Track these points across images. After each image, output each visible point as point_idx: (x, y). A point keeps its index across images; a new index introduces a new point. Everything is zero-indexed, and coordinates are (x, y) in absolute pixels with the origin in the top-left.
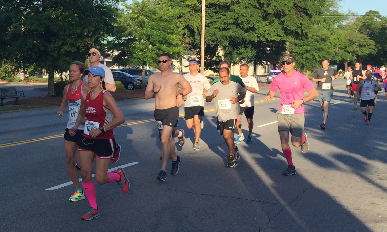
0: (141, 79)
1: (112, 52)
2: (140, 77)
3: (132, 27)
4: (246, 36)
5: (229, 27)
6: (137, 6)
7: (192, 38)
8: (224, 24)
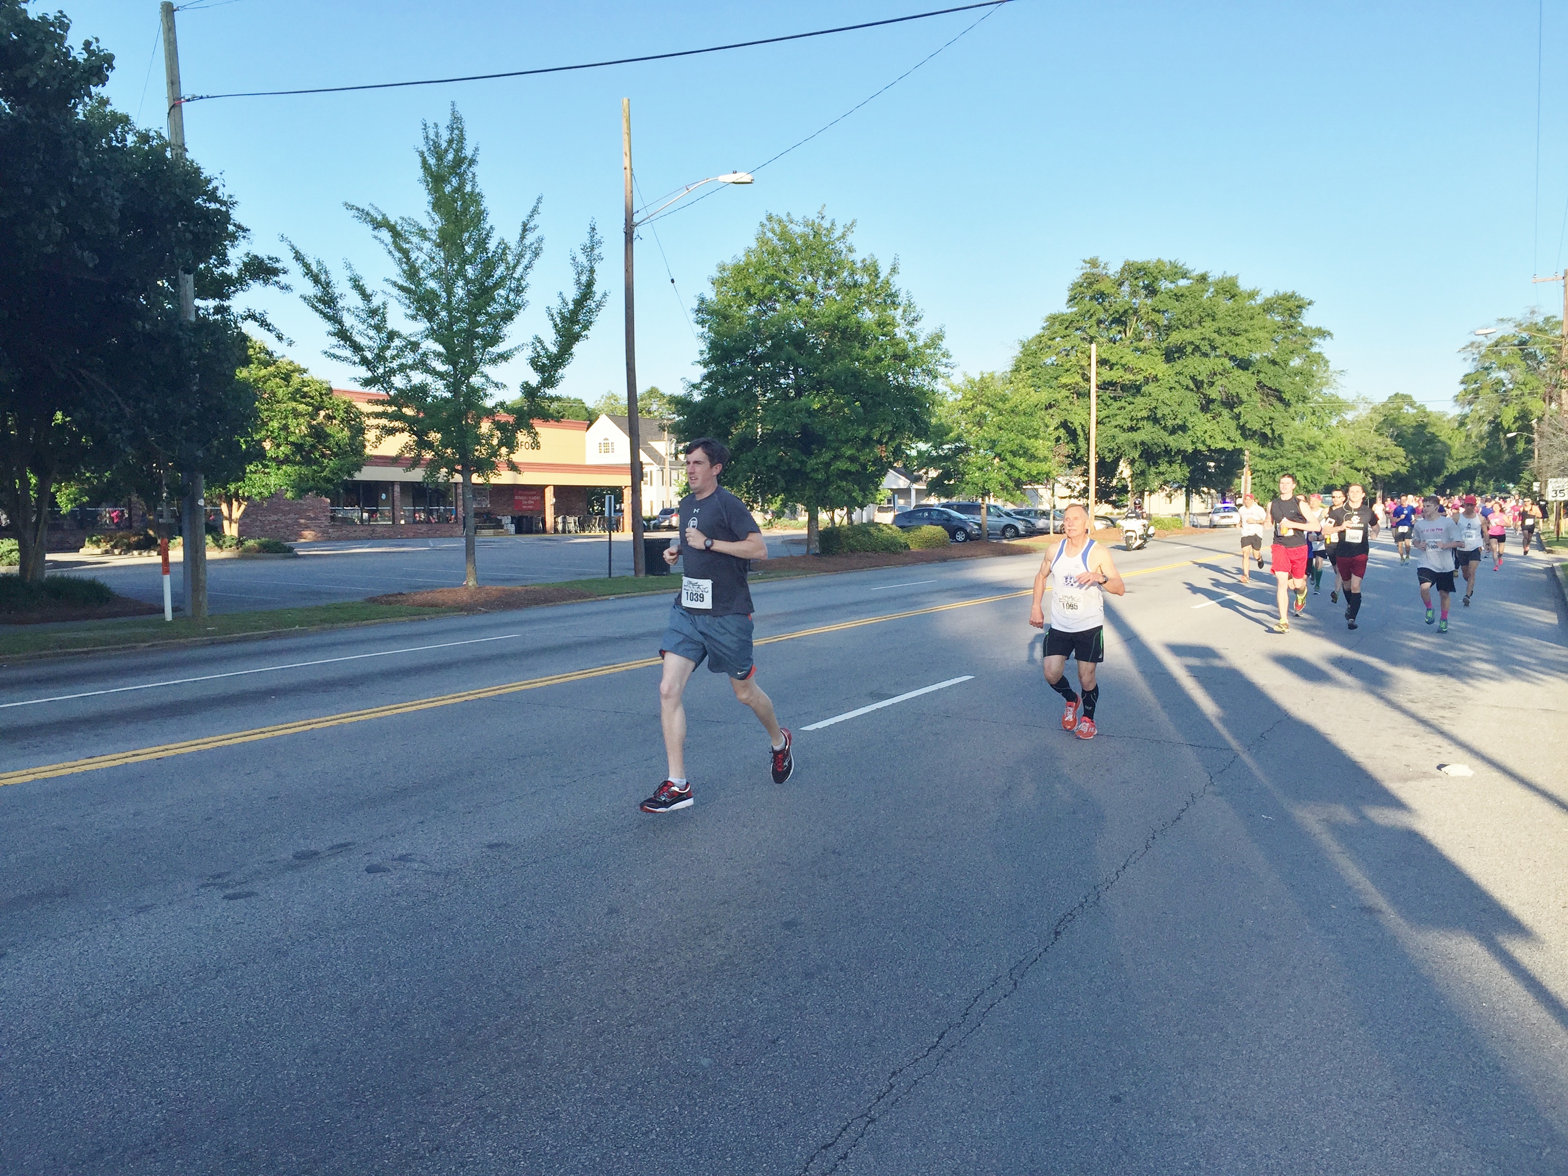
0: (980, 522)
1: (926, 473)
2: (978, 518)
3: (962, 425)
4: (1173, 442)
5: (1140, 425)
6: (972, 387)
7: (1072, 445)
8: (1132, 420)
